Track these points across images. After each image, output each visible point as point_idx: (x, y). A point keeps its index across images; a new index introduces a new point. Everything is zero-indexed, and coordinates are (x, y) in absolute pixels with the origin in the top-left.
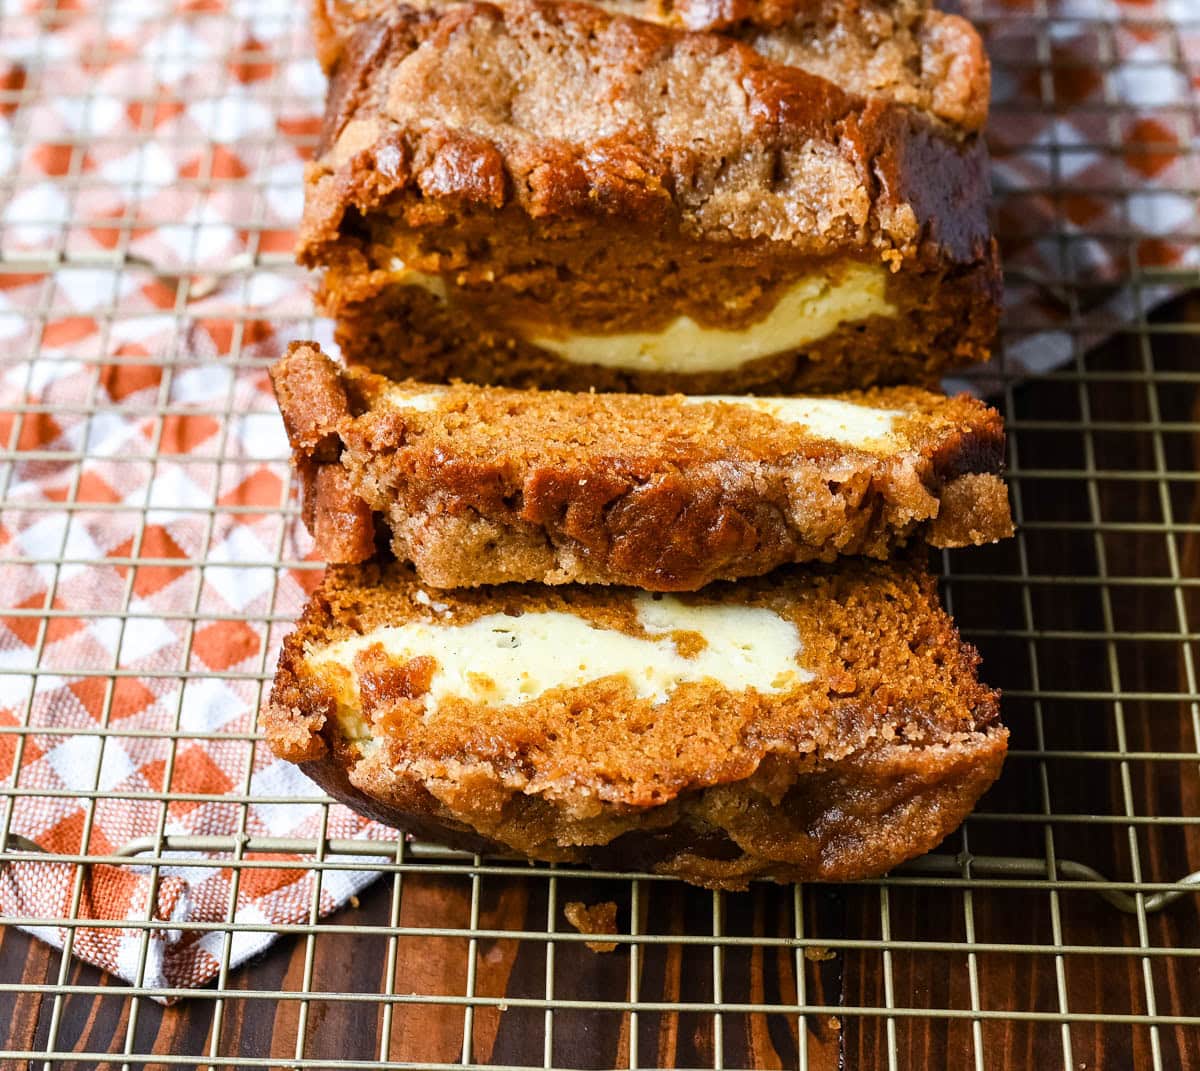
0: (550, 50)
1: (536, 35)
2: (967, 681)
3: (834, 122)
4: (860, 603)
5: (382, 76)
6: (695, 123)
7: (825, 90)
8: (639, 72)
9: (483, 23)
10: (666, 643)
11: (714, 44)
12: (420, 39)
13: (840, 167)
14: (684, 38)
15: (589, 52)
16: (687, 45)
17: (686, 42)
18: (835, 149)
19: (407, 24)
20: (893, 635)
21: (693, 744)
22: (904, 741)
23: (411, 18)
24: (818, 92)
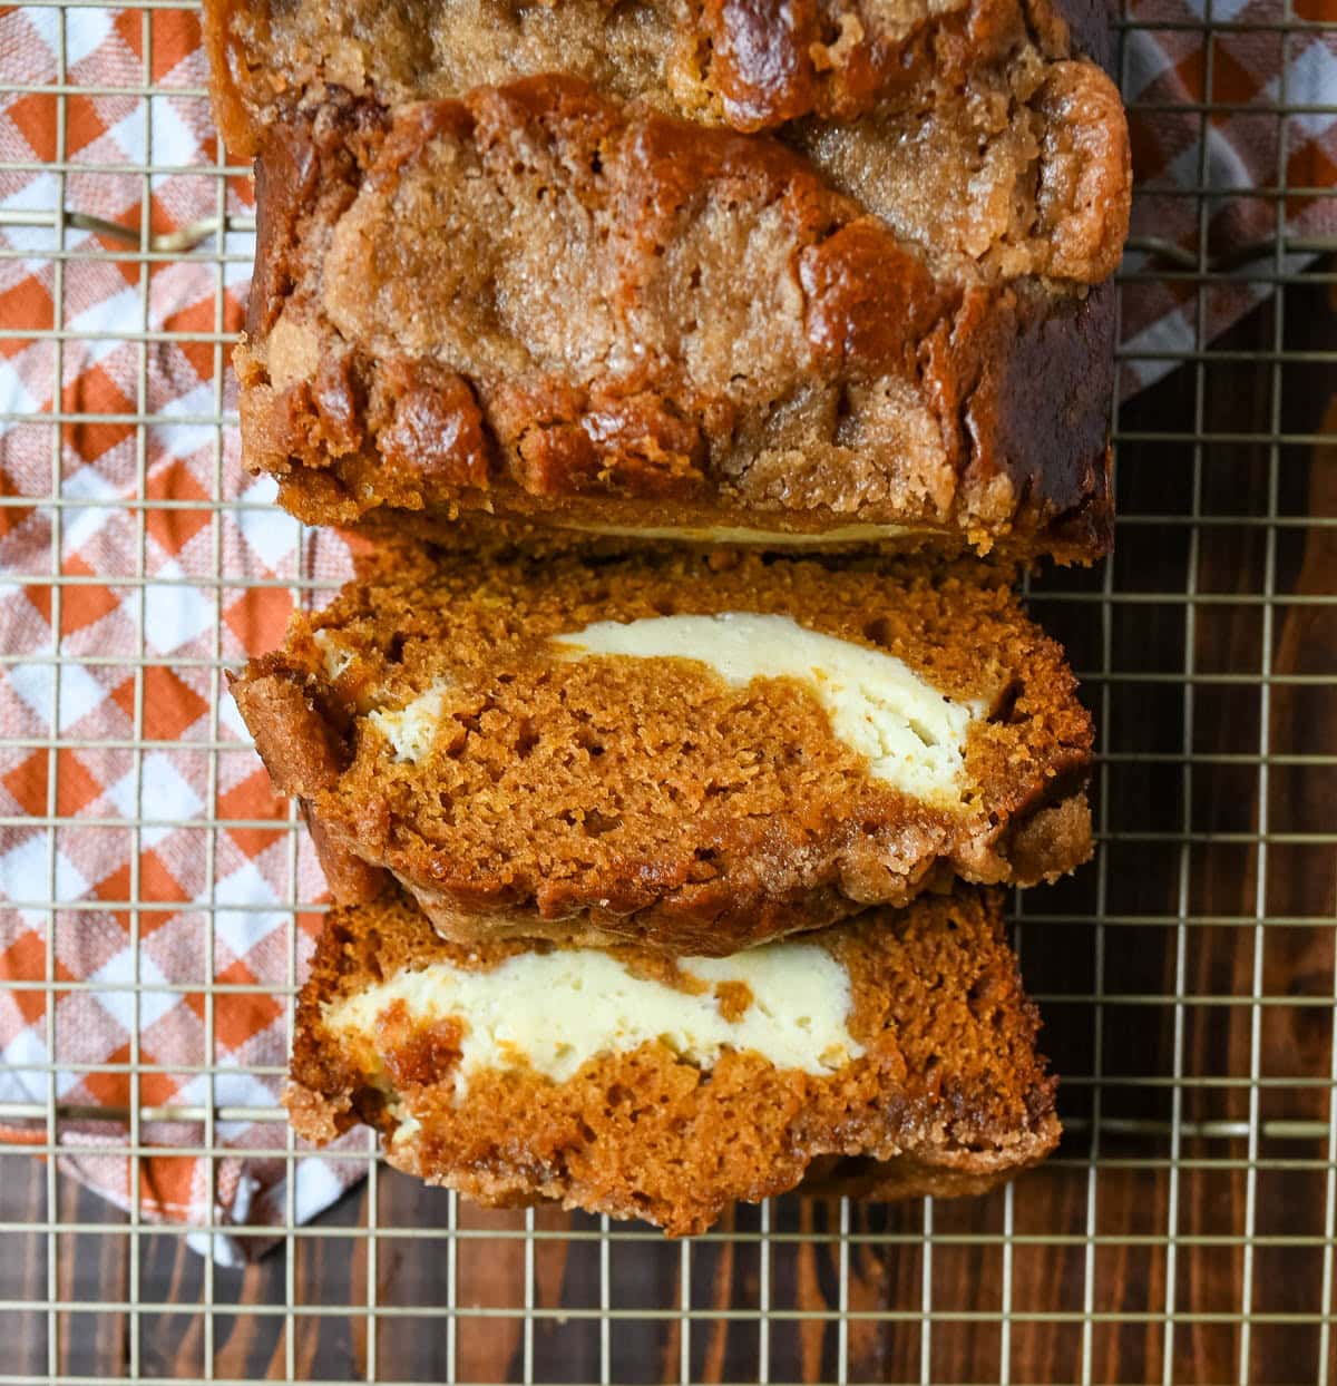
0: (540, 195)
1: (519, 169)
3: (917, 342)
4: (919, 938)
5: (315, 237)
6: (735, 347)
7: (908, 287)
8: (659, 251)
9: (443, 152)
10: (709, 998)
11: (764, 186)
12: (361, 163)
13: (921, 427)
14: (722, 175)
15: (594, 201)
16: (725, 190)
17: (724, 184)
18: (916, 394)
19: (341, 135)
20: (951, 981)
21: (735, 1156)
22: (952, 1145)
23: (345, 118)
24: (900, 293)
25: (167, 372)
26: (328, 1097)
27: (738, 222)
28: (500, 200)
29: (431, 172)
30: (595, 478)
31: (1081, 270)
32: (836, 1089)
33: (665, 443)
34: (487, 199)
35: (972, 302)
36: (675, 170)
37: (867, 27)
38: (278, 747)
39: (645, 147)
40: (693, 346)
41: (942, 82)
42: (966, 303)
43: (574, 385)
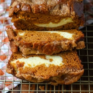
2: (80, 64)
3: (66, 2)
4: (69, 55)
6: (51, 2)
10: (49, 60)
18: (66, 5)
20: (72, 59)
21: (51, 72)
22: (73, 71)
26: (11, 69)
30: (39, 11)
40: (48, 2)
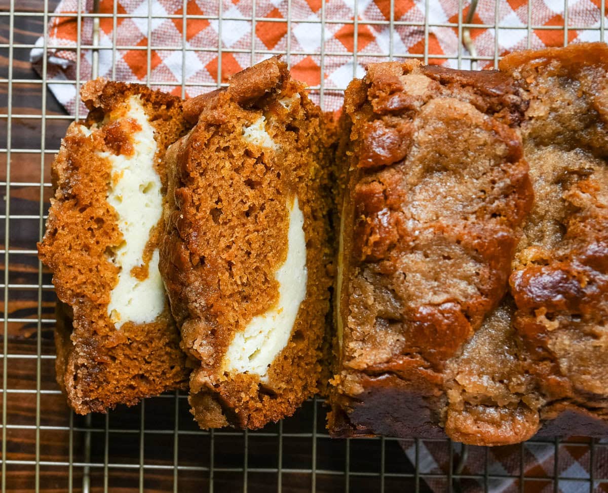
0: (482, 191)
1: (493, 182)
3: (420, 353)
4: (167, 353)
5: (465, 94)
6: (418, 274)
7: (443, 349)
8: (459, 242)
9: (500, 150)
10: (141, 262)
11: (486, 287)
12: (496, 115)
13: (383, 355)
14: (491, 269)
15: (480, 214)
16: (484, 271)
17: (487, 270)
18: (397, 353)
19: (508, 106)
20: (148, 367)
21: (73, 272)
22: (77, 367)
23: (515, 108)
24: (440, 345)
25: (412, 34)
26: (100, 97)
27: (471, 276)
28: (481, 174)
29: (492, 144)
30: (362, 213)
31: (451, 424)
32: (102, 317)
33: (376, 244)
34: (481, 168)
35: (437, 377)
36: (493, 249)
37: (554, 332)
38: (249, 77)
39: (503, 236)
40: (418, 256)
41: (530, 365)
42: (436, 374)
43: (402, 205)
